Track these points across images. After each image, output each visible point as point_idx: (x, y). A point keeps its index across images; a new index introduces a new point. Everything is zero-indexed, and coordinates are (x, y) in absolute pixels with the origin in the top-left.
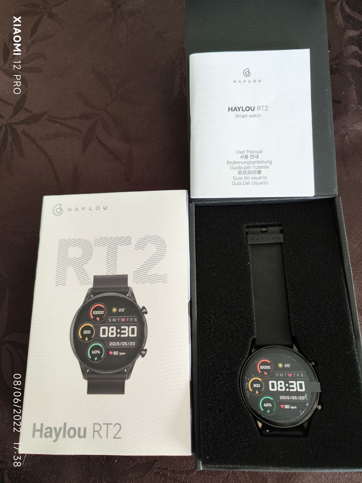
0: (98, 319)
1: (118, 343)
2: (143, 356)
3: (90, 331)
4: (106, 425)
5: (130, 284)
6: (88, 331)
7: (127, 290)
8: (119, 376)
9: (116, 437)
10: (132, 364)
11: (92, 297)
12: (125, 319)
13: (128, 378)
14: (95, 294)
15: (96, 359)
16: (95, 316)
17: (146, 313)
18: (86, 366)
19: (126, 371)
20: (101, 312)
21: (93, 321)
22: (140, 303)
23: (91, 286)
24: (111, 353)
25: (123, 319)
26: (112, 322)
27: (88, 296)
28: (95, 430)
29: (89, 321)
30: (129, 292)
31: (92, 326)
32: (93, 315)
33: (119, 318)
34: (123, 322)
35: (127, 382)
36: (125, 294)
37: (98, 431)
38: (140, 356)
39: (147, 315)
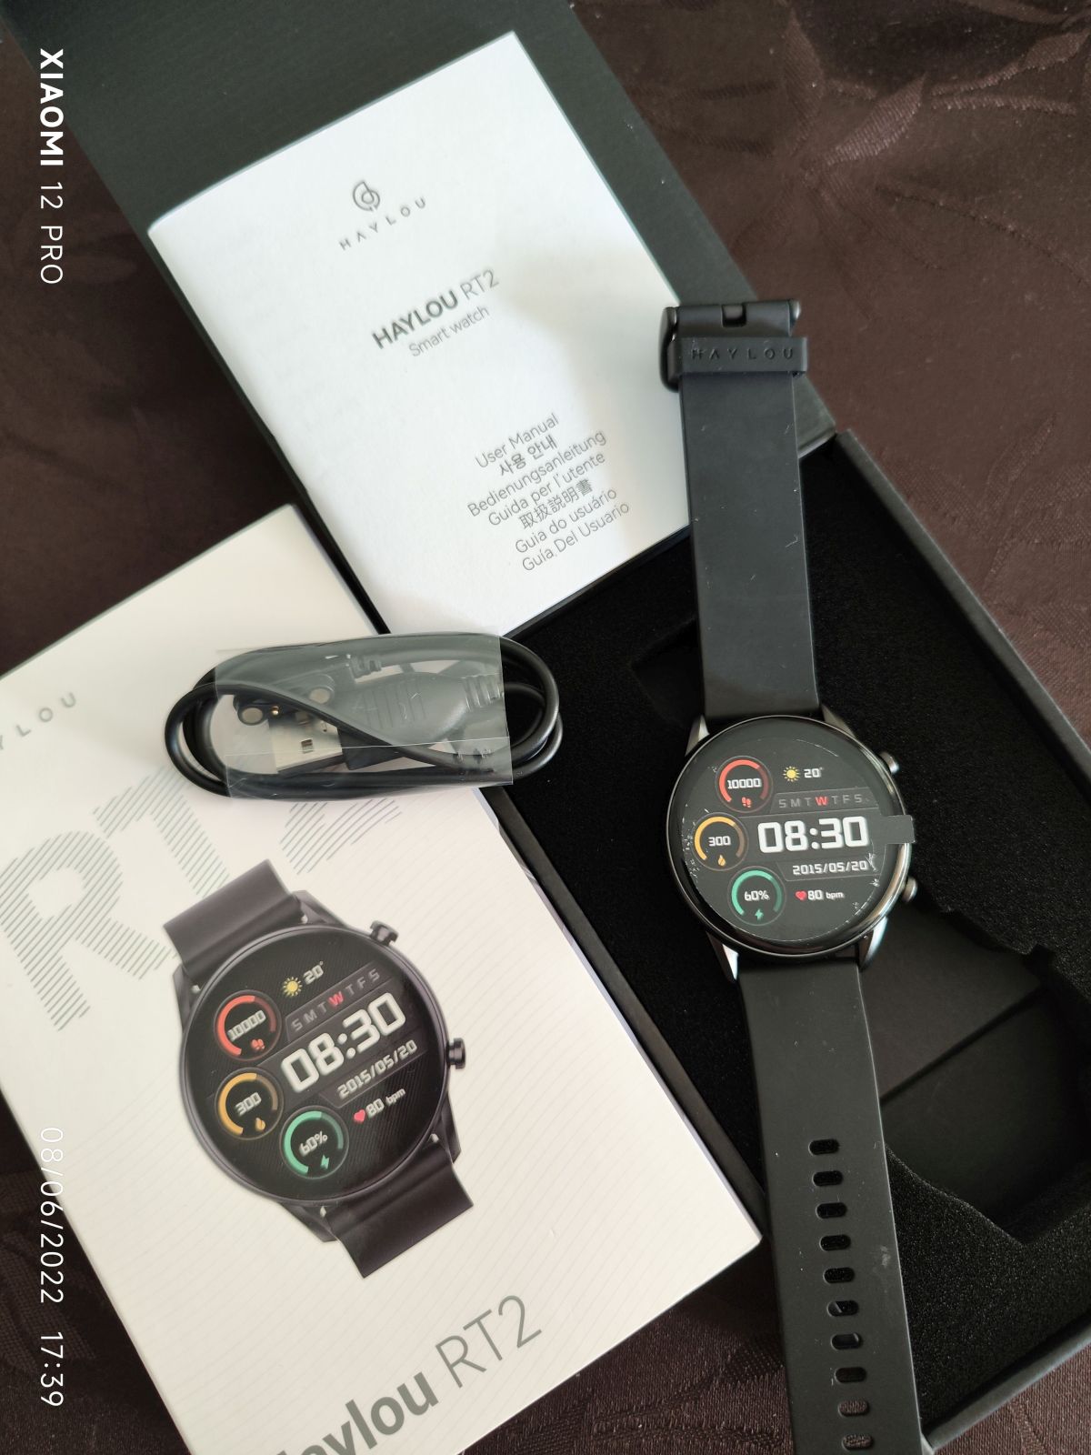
0: (257, 1044)
1: (362, 1074)
2: (460, 1063)
3: (256, 1094)
4: (476, 1325)
5: (292, 883)
6: (251, 1100)
7: (292, 908)
8: (427, 1165)
9: (523, 1338)
10: (442, 1106)
11: (201, 992)
12: (340, 993)
13: (455, 1154)
14: (201, 979)
15: (325, 1162)
16: (243, 1042)
17: (393, 936)
18: (307, 1203)
19: (435, 1138)
20: (257, 1019)
21: (248, 1060)
22: (358, 920)
23: (173, 961)
24: (359, 1117)
25: (335, 996)
26: (306, 1028)
27: (183, 999)
28: (451, 1362)
29: (234, 1066)
30: (304, 908)
31: (252, 1077)
32: (236, 1043)
33: (319, 1002)
34: (341, 1007)
35: (461, 1169)
36: (295, 919)
37: (462, 1360)
38: (453, 1068)
39: (398, 940)
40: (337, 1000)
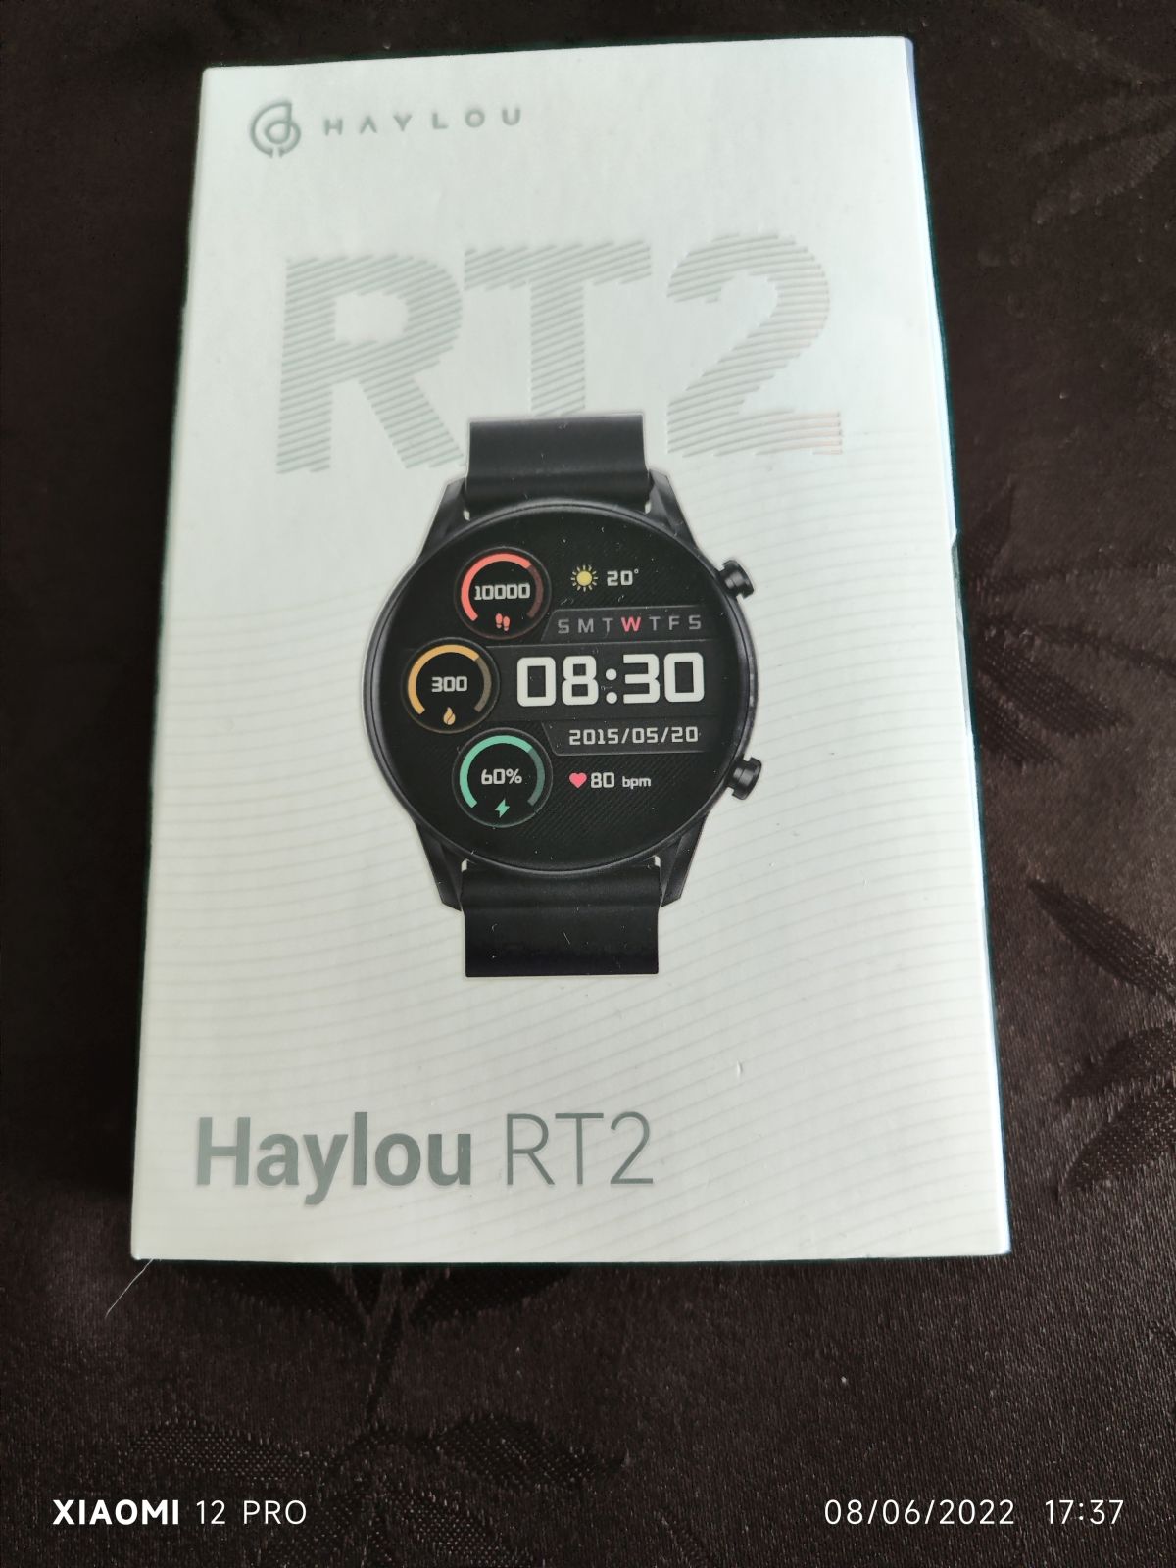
0: (502, 621)
1: (610, 731)
2: (743, 790)
3: (465, 679)
4: (572, 1124)
5: (657, 456)
6: (455, 682)
7: (639, 485)
8: (625, 888)
9: (624, 1176)
10: (687, 829)
11: (469, 523)
12: (639, 619)
13: (672, 896)
14: (479, 508)
15: (502, 808)
16: (486, 609)
17: (747, 590)
18: (450, 843)
19: (657, 862)
20: (520, 591)
21: (481, 631)
22: (715, 546)
23: (458, 468)
24: (577, 779)
25: (631, 620)
26: (574, 636)
27: (446, 516)
28: (515, 1146)
29: (459, 630)
30: (654, 493)
31: (473, 655)
32: (475, 604)
33: (608, 614)
34: (632, 636)
35: (668, 918)
36: (637, 501)
37: (531, 1152)
38: (729, 791)
39: (750, 598)
40: (631, 624)
